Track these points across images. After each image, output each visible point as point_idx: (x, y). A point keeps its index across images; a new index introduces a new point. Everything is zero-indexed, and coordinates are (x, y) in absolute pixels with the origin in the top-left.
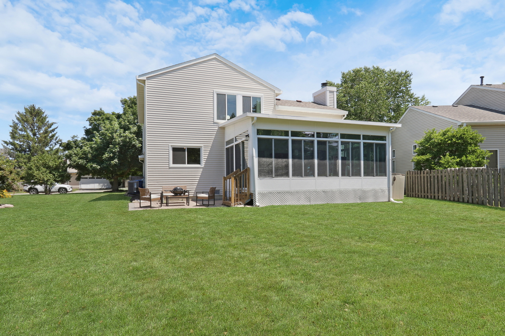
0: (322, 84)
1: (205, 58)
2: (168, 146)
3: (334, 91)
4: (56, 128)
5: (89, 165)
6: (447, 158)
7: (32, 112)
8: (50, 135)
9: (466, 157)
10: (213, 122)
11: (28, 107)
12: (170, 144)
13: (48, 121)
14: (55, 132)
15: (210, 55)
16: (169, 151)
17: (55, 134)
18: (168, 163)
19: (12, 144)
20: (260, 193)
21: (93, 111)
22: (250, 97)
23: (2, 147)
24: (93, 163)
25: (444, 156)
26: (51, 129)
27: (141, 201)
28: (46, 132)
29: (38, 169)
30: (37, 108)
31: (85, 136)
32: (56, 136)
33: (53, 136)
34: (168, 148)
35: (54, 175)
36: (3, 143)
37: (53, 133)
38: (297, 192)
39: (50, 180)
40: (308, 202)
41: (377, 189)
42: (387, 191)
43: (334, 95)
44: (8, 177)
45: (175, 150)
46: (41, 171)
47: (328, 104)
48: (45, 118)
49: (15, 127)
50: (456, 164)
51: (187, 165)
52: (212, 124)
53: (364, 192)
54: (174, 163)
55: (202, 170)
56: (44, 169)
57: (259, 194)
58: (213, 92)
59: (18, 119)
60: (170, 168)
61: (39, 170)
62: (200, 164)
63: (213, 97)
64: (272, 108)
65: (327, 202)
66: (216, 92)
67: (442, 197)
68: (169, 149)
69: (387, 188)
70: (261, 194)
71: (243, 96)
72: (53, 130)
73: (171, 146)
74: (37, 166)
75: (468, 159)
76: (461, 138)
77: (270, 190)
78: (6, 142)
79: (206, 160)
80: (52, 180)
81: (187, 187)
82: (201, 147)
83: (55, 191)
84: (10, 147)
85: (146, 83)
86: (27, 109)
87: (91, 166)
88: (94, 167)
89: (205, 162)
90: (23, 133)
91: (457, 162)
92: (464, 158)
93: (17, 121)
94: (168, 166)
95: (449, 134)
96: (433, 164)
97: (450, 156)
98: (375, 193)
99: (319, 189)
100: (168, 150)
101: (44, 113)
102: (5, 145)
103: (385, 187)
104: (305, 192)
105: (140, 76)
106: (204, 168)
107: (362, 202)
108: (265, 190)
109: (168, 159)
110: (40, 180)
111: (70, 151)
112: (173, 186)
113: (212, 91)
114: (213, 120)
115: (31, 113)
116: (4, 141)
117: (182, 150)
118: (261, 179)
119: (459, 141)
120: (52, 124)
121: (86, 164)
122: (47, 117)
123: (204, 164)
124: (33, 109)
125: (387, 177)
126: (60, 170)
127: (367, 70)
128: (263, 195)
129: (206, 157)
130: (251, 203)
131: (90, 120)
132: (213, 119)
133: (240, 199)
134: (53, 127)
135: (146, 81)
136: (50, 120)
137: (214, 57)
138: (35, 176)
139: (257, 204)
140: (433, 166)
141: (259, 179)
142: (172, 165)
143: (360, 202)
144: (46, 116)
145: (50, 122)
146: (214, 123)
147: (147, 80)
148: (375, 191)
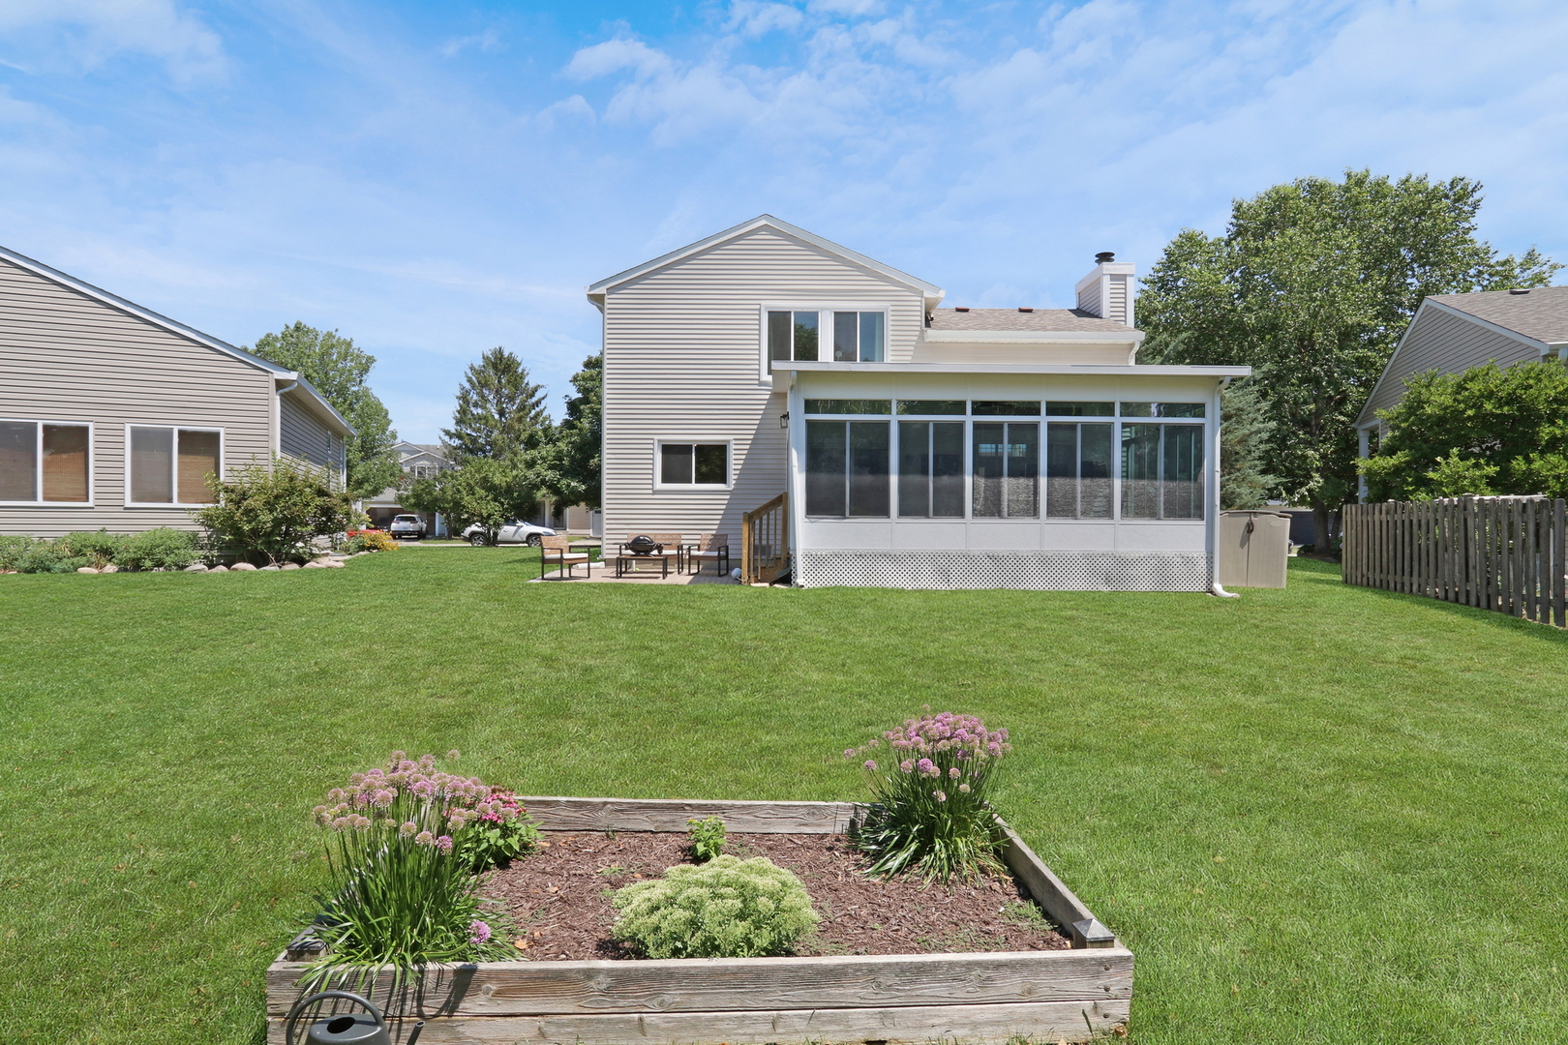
0: (1097, 256)
1: (741, 228)
2: (652, 441)
3: (1125, 275)
4: (543, 398)
5: (564, 482)
6: (1452, 464)
7: (496, 364)
8: (533, 412)
9: (1529, 461)
10: (757, 382)
11: (490, 353)
12: (656, 437)
13: (527, 384)
14: (541, 407)
15: (752, 221)
16: (653, 454)
17: (542, 411)
18: (651, 482)
19: (459, 436)
20: (808, 556)
21: (586, 359)
22: (856, 313)
23: (439, 443)
24: (573, 478)
25: (1446, 456)
26: (534, 400)
27: (591, 564)
28: (522, 408)
29: (471, 491)
30: (506, 354)
31: (567, 417)
32: (544, 414)
33: (538, 415)
34: (651, 446)
35: (502, 504)
36: (442, 434)
37: (537, 409)
38: (912, 556)
39: (494, 515)
40: (944, 583)
41: (1166, 556)
42: (1203, 564)
43: (1125, 285)
44: (336, 509)
45: (668, 450)
46: (477, 496)
47: (1106, 311)
48: (522, 376)
49: (464, 398)
50: (1488, 484)
51: (694, 486)
52: (756, 387)
53: (1122, 562)
54: (665, 480)
55: (728, 497)
56: (483, 493)
57: (806, 558)
58: (760, 310)
59: (470, 380)
60: (655, 492)
61: (473, 494)
62: (725, 483)
63: (759, 320)
64: (916, 338)
65: (1000, 586)
66: (766, 308)
67: (1419, 585)
68: (653, 449)
69: (1203, 554)
70: (811, 558)
71: (835, 313)
72: (538, 403)
73: (659, 441)
74: (468, 484)
75: (1536, 465)
76: (1511, 400)
77: (837, 548)
78: (447, 433)
79: (738, 472)
80: (496, 516)
81: (683, 537)
82: (728, 441)
83: (520, 539)
84: (456, 442)
85: (607, 301)
86: (488, 358)
87: (568, 485)
88: (573, 487)
89: (736, 477)
90: (480, 411)
91: (1487, 477)
92: (1518, 464)
93: (467, 386)
94: (651, 487)
95: (1475, 387)
96: (1411, 484)
97: (1463, 457)
98: (1162, 564)
99: (977, 548)
100: (651, 452)
101: (520, 364)
102: (447, 438)
103: (1199, 550)
104: (932, 557)
105: (592, 287)
106: (735, 492)
107: (1114, 589)
108: (824, 548)
109: (651, 472)
110: (473, 514)
111: (534, 452)
112: (632, 535)
113: (758, 307)
114: (757, 377)
115: (495, 366)
116: (444, 431)
117: (683, 449)
118: (813, 520)
119: (1506, 408)
120: (536, 390)
121: (559, 481)
122: (525, 373)
123: (734, 482)
124: (499, 356)
125: (1204, 523)
126: (515, 494)
127: (1317, 190)
128: (816, 560)
129: (740, 467)
130: (787, 579)
131: (575, 379)
132: (759, 375)
133: (762, 568)
134: (538, 395)
135: (606, 297)
136: (531, 381)
137: (763, 222)
138: (464, 507)
139: (800, 581)
140: (1411, 488)
141: (807, 520)
142: (659, 485)
143: (1109, 589)
144: (523, 370)
145: (532, 385)
146: (759, 385)
147: (609, 294)
148: (1159, 560)
